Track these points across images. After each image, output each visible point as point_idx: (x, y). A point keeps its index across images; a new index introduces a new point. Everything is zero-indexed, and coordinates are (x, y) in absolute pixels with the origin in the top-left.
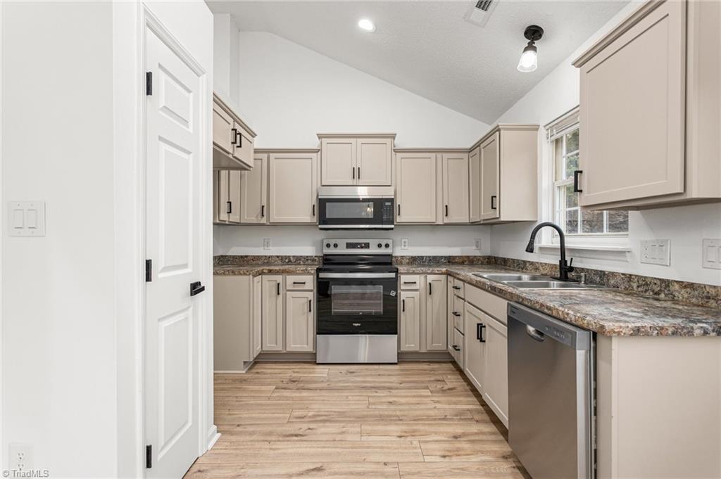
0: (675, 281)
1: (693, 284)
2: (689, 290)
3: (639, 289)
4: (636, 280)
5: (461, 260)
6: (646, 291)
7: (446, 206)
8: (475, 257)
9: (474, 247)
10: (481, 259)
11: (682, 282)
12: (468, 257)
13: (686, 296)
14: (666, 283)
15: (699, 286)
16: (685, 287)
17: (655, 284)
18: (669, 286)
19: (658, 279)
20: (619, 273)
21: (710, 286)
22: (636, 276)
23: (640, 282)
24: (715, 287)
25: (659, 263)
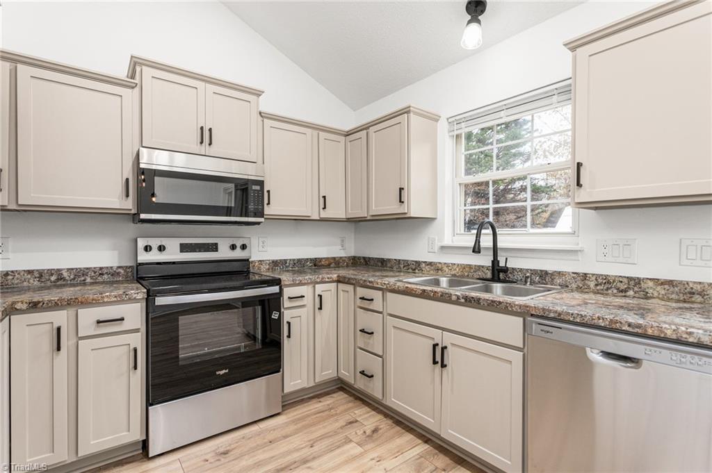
0: (648, 279)
1: (671, 281)
2: (666, 287)
3: (598, 288)
4: (594, 278)
5: (327, 262)
6: (607, 289)
7: (324, 197)
8: (341, 258)
9: (340, 247)
10: (346, 259)
11: (658, 280)
12: (334, 258)
13: (663, 292)
14: (637, 281)
15: (681, 282)
16: (662, 284)
17: (621, 282)
18: (640, 284)
19: (625, 277)
20: (569, 273)
21: (695, 283)
22: (593, 275)
23: (600, 281)
24: (700, 283)
25: (621, 261)
